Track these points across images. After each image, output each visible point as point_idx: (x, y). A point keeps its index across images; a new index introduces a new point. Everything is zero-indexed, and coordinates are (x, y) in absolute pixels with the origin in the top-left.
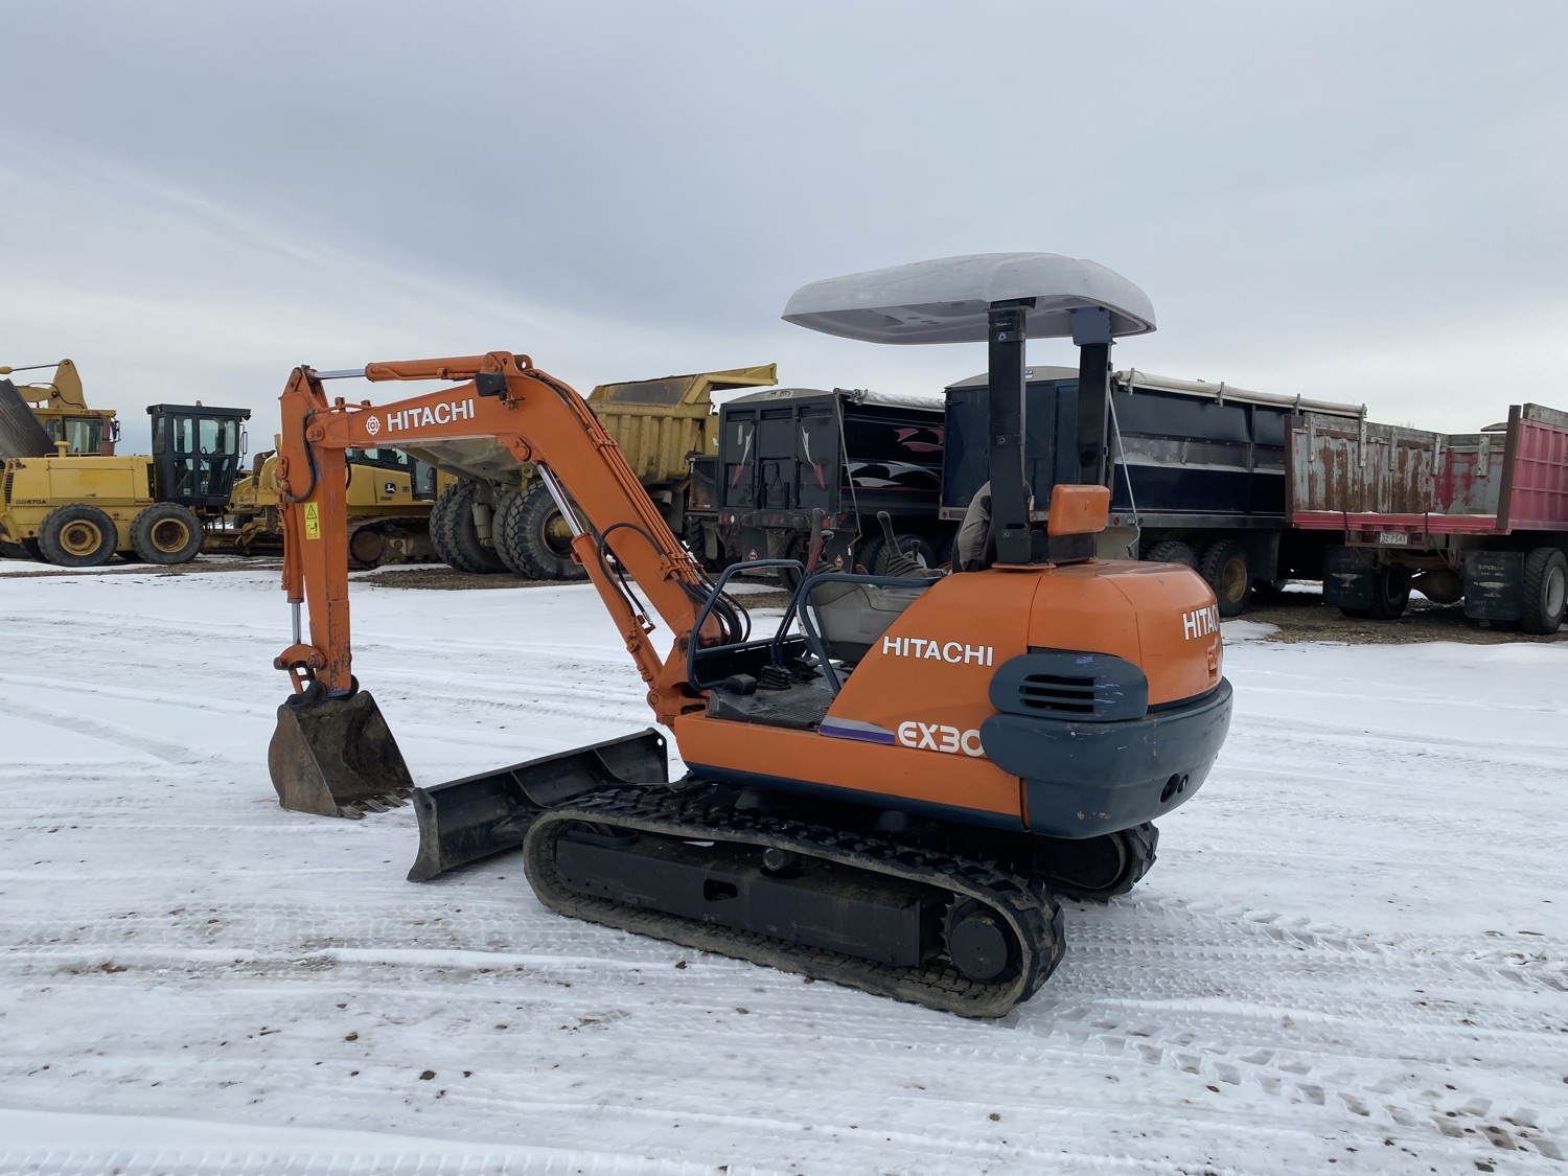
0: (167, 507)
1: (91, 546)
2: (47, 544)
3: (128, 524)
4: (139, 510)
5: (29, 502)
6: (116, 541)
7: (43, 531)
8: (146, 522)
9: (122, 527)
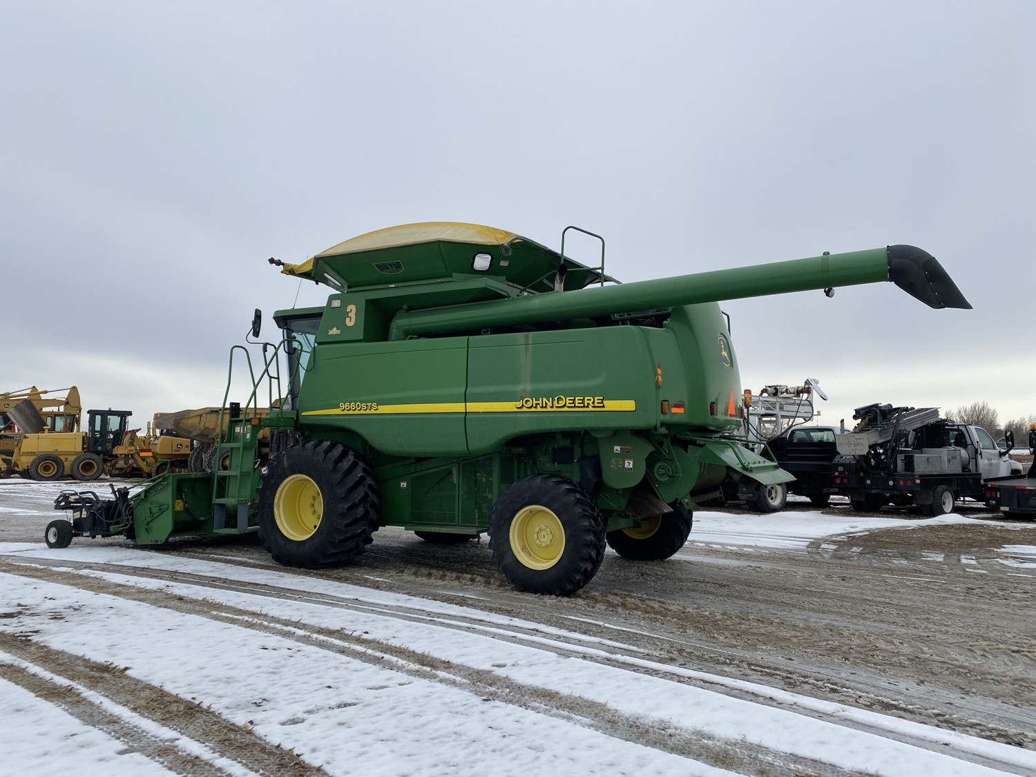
0: (88, 455)
1: (52, 472)
2: (32, 472)
3: (71, 463)
4: (76, 457)
5: (28, 453)
6: (63, 470)
7: (31, 465)
8: (77, 462)
9: (67, 464)
